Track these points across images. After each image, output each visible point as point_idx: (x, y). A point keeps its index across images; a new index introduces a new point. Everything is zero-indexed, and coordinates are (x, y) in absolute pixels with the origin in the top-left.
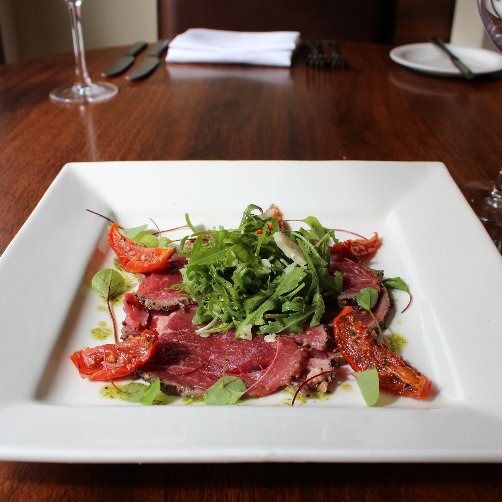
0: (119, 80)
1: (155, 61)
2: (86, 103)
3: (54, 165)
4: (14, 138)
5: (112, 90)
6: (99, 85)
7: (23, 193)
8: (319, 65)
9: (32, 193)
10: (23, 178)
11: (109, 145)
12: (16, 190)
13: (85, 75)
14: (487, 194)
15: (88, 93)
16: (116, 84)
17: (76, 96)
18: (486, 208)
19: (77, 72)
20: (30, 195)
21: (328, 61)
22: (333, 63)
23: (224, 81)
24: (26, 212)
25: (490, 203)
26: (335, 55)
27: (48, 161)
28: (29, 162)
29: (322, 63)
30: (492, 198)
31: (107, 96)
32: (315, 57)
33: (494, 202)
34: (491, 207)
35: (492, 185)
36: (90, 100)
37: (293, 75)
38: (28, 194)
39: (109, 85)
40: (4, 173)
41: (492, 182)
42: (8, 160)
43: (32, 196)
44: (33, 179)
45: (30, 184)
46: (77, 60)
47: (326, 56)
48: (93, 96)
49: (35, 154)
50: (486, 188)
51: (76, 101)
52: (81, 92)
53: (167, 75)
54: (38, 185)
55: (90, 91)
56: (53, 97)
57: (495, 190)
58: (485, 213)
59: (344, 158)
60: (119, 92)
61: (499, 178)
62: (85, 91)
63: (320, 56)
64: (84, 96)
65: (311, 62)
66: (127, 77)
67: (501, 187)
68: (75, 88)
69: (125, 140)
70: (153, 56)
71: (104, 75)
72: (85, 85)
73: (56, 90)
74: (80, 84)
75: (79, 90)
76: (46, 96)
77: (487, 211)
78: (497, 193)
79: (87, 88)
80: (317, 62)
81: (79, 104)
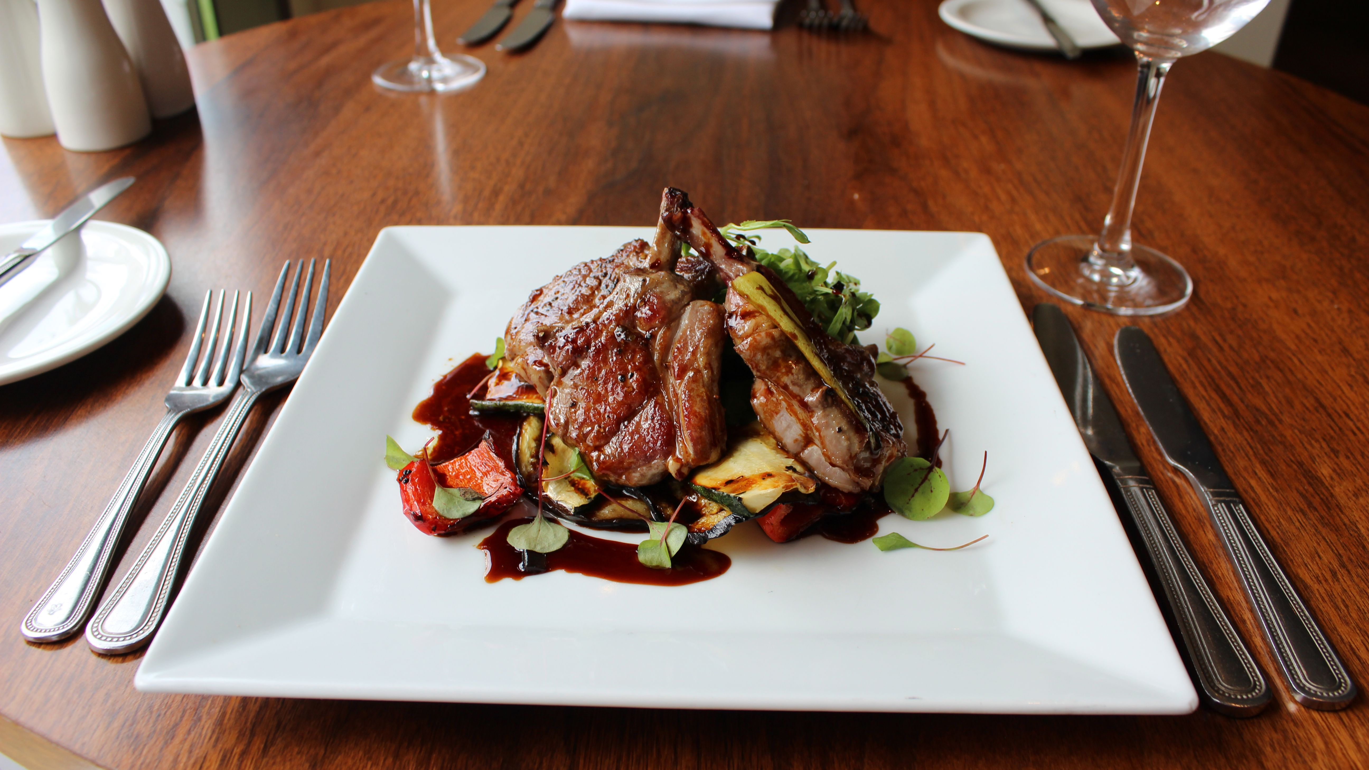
0: (485, 50)
1: (544, 18)
2: (432, 93)
3: (383, 201)
4: (317, 154)
5: (476, 70)
6: (454, 59)
7: (335, 249)
9: (349, 250)
10: (335, 223)
11: (473, 168)
12: (325, 244)
13: (431, 43)
14: (1084, 257)
15: (435, 75)
16: (480, 58)
17: (416, 79)
18: (1080, 281)
19: (418, 37)
21: (835, 20)
22: (845, 23)
23: (661, 54)
24: (342, 281)
25: (1087, 272)
26: (847, 12)
27: (374, 195)
28: (343, 195)
29: (826, 22)
30: (1090, 265)
31: (470, 80)
32: (813, 13)
33: (1093, 271)
34: (1089, 280)
35: (1092, 242)
36: (440, 87)
37: (775, 44)
38: (344, 251)
39: (470, 59)
40: (304, 214)
41: (1091, 237)
42: (309, 191)
44: (351, 226)
45: (346, 234)
46: (417, 17)
47: (831, 13)
48: (445, 80)
49: (352, 182)
50: (1084, 247)
51: (417, 87)
52: (425, 74)
53: (565, 38)
55: (440, 70)
56: (378, 81)
57: (1096, 250)
58: (1079, 290)
59: (856, 196)
60: (488, 73)
61: (1104, 232)
62: (430, 72)
63: (821, 13)
64: (429, 80)
65: (807, 21)
66: (499, 47)
67: (1107, 246)
68: (413, 66)
69: (498, 160)
70: (542, 7)
71: (460, 41)
72: (430, 61)
73: (382, 68)
74: (422, 60)
75: (420, 70)
76: (367, 78)
77: (1083, 286)
78: (1101, 257)
79: (435, 67)
80: (817, 22)
81: (419, 94)
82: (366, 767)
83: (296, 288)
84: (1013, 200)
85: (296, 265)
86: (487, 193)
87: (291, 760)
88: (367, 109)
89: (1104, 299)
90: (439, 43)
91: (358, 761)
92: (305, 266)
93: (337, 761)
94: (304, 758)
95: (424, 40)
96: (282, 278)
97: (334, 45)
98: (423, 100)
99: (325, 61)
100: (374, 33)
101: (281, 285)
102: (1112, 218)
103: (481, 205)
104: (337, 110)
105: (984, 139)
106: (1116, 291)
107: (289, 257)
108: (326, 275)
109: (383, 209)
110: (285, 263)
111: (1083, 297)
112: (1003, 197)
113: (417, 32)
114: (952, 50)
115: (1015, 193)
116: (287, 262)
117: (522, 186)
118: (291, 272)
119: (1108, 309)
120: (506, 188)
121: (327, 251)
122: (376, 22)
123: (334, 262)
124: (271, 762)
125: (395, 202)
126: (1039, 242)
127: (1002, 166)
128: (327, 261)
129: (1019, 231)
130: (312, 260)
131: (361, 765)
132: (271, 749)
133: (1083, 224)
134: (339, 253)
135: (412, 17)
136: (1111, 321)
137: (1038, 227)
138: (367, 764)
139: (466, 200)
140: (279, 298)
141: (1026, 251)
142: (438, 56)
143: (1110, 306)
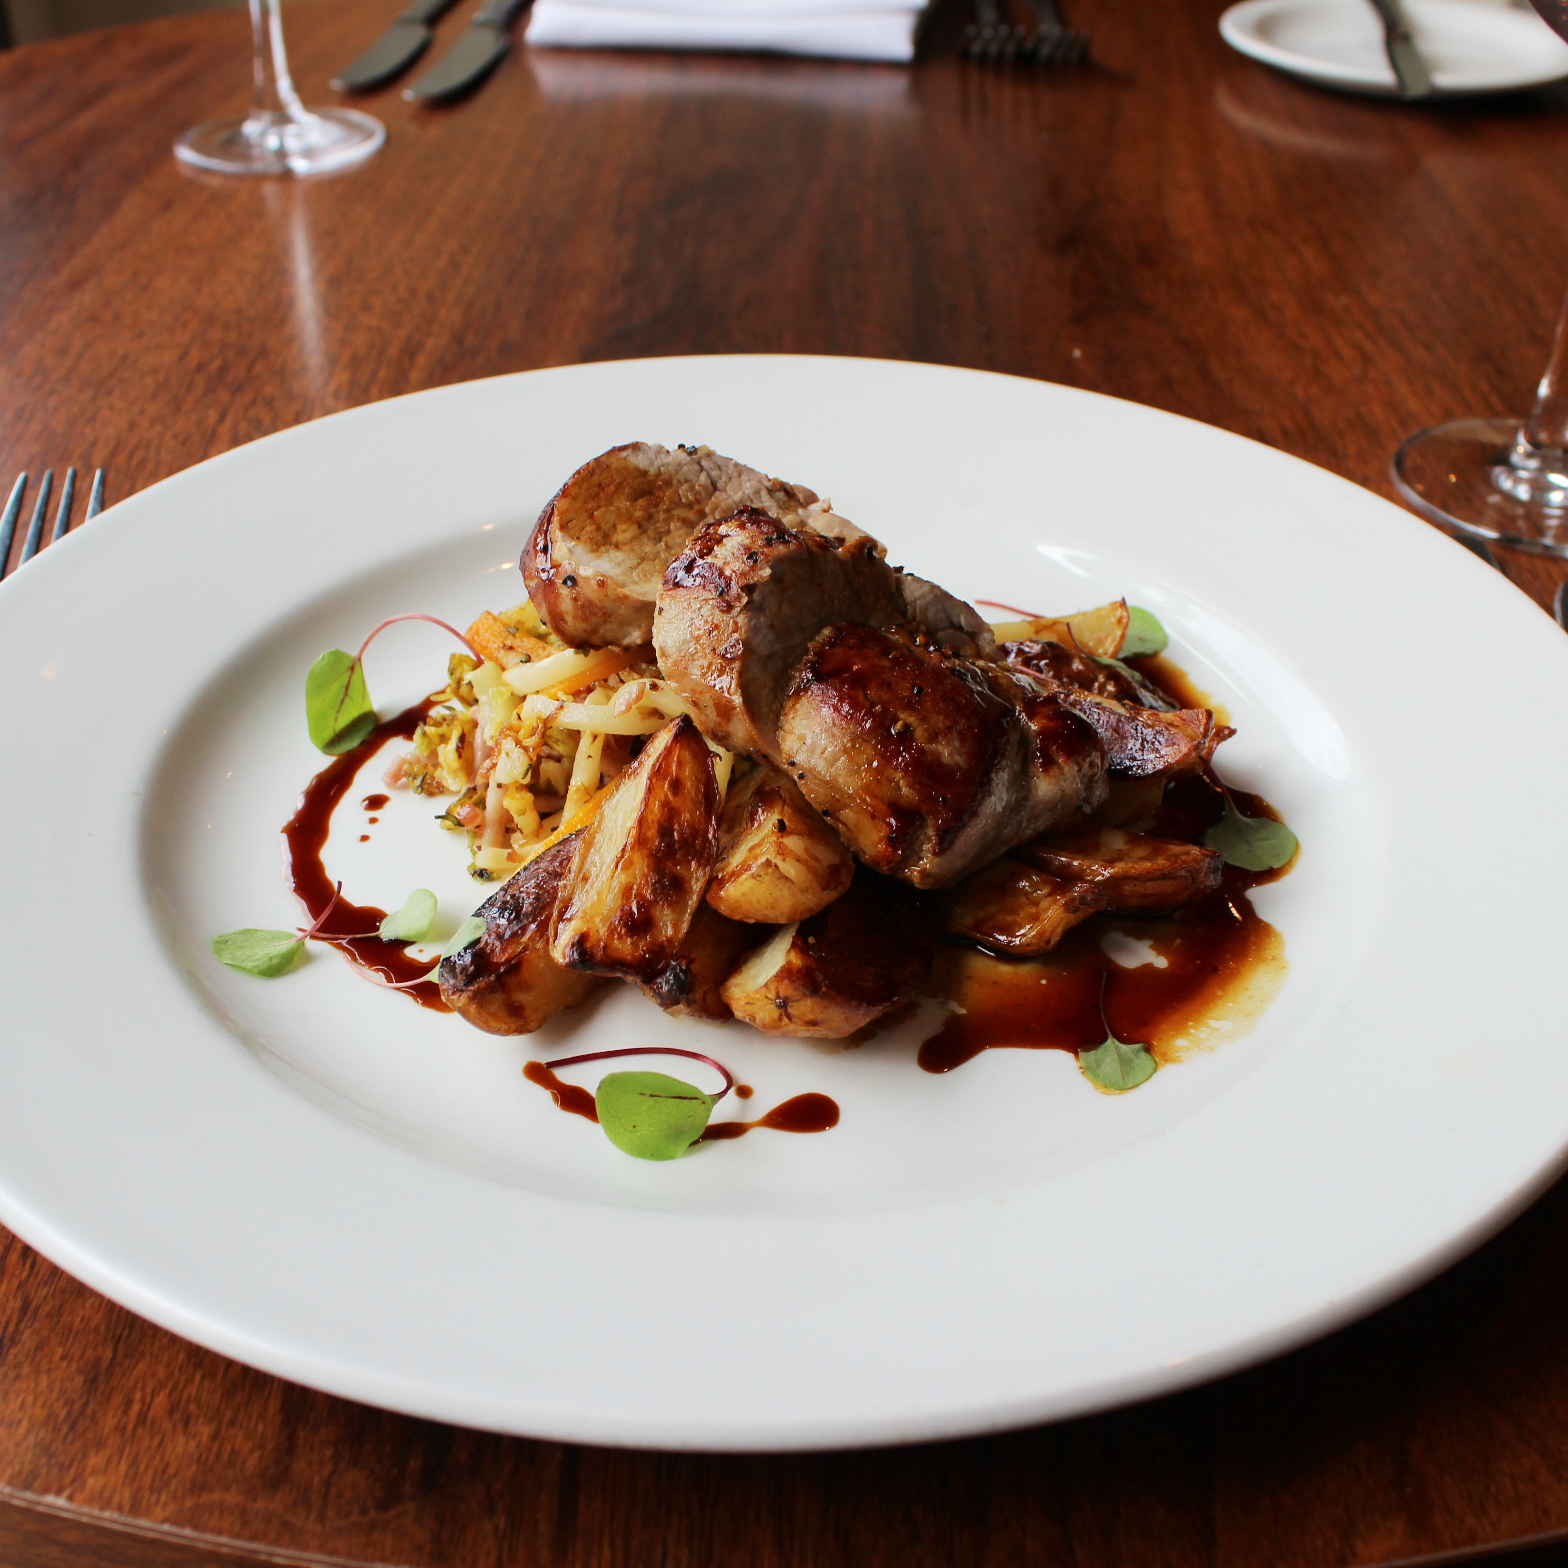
0: (384, 101)
2: (287, 176)
3: (200, 368)
4: (75, 285)
5: (368, 135)
7: (113, 454)
8: (1000, 56)
9: (140, 454)
10: (111, 407)
11: (367, 308)
12: (94, 444)
13: (284, 86)
14: (1500, 457)
15: (292, 144)
16: (375, 114)
17: (256, 152)
18: (1494, 499)
19: (259, 75)
20: (135, 461)
21: (1029, 45)
22: (1045, 50)
25: (1506, 483)
26: (1049, 28)
27: (183, 357)
28: (125, 358)
29: (1010, 49)
30: (1512, 469)
31: (353, 153)
32: (988, 32)
33: (1518, 481)
34: (1510, 498)
35: (1514, 431)
36: (300, 165)
37: (917, 91)
38: (131, 456)
39: (355, 115)
40: (52, 392)
41: (1512, 422)
42: (62, 351)
43: (142, 463)
44: (142, 412)
45: (132, 426)
46: (257, 39)
47: (1021, 30)
48: (309, 153)
49: (141, 335)
50: (1498, 439)
51: (258, 166)
52: (272, 142)
53: (529, 82)
54: (158, 428)
55: (300, 136)
56: (185, 154)
57: (1522, 445)
58: (1491, 514)
59: (1077, 353)
60: (389, 140)
61: (1537, 411)
62: (281, 138)
63: (1004, 30)
64: (282, 154)
65: (976, 48)
66: (408, 94)
67: (1543, 436)
68: (251, 128)
69: (413, 293)
70: (485, 24)
71: (337, 84)
72: (282, 118)
73: (193, 133)
74: (267, 117)
75: (263, 134)
76: (165, 151)
77: (1499, 509)
78: (1529, 455)
79: (290, 129)
80: (993, 49)
81: (262, 177)
82: (192, 1380)
83: (40, 524)
84: (1366, 359)
85: (39, 480)
86: (393, 351)
87: (49, 1371)
88: (167, 205)
89: (1539, 530)
90: (299, 86)
91: (177, 1371)
92: (56, 482)
93: (136, 1372)
94: (74, 1366)
95: (271, 78)
96: (13, 505)
97: (101, 92)
98: (270, 190)
99: (85, 120)
100: (175, 71)
101: (11, 518)
102: (1552, 385)
103: (382, 373)
104: (110, 208)
105: (1308, 253)
106: (1559, 517)
107: (27, 467)
108: (96, 499)
109: (200, 381)
110: (17, 478)
111: (1497, 526)
112: (1347, 353)
113: (258, 65)
114: (1244, 99)
115: (1368, 346)
116: (22, 476)
117: (458, 339)
118: (29, 493)
119: (1546, 547)
120: (430, 343)
121: (100, 454)
122: (178, 52)
123: (111, 477)
124: (12, 1374)
125: (224, 369)
126: (1415, 431)
127: (1344, 300)
128: (98, 474)
129: (1377, 412)
130: (70, 472)
131: (183, 1378)
132: (11, 1351)
133: (1495, 401)
134: (121, 459)
135: (248, 41)
136: (1554, 570)
137: (1413, 405)
138: (194, 1375)
139: (355, 363)
140: (7, 542)
141: (1393, 447)
142: (295, 108)
143: (1548, 541)
